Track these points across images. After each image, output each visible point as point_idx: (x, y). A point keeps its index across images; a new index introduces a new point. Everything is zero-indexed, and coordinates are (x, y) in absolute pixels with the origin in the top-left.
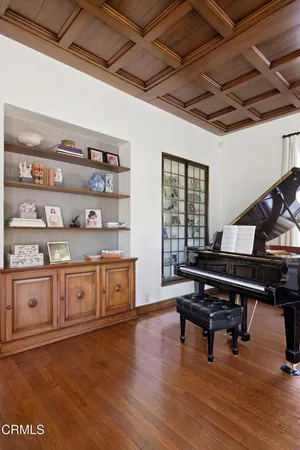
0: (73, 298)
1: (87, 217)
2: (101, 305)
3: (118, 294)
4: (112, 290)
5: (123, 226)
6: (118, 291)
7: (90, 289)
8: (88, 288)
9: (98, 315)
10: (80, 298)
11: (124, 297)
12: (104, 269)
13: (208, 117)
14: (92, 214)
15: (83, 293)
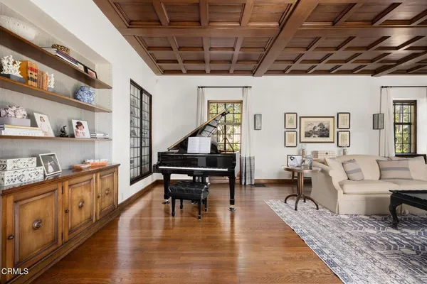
0: (75, 208)
1: (75, 128)
2: (97, 210)
3: (107, 197)
4: (103, 195)
5: (107, 136)
6: (107, 194)
7: (89, 197)
8: (87, 195)
9: (94, 220)
10: (81, 207)
11: (111, 199)
12: (99, 176)
13: (158, 61)
14: (79, 124)
15: (83, 202)
